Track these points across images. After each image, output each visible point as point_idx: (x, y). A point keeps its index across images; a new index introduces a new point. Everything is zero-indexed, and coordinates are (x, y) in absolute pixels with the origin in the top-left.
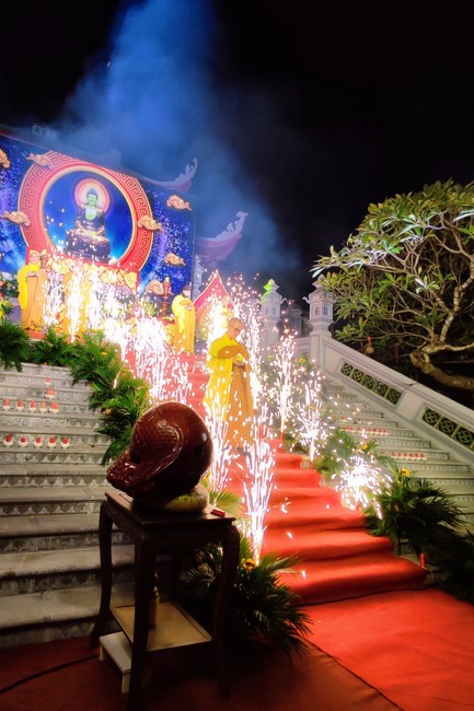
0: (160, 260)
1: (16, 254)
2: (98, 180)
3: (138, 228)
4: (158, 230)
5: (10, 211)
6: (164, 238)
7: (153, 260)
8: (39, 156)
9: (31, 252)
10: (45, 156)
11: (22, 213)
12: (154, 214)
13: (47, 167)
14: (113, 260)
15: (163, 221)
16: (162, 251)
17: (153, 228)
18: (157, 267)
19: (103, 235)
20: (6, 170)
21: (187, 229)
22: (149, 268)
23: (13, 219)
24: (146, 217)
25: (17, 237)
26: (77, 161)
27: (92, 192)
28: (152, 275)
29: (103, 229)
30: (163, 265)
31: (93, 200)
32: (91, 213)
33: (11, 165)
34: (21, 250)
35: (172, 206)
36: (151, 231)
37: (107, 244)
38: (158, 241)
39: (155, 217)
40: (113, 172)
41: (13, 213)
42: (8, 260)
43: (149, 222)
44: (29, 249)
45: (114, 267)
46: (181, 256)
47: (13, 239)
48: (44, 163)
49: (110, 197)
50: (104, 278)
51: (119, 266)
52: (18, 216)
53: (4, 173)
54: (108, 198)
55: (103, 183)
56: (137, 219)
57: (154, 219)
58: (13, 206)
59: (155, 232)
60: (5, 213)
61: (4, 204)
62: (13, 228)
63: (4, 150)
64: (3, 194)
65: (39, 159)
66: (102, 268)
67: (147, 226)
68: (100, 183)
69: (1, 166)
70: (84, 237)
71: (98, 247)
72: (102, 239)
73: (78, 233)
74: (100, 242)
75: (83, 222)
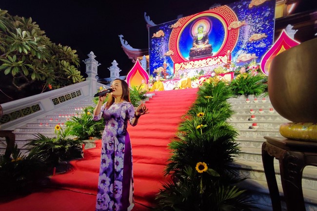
0: (245, 41)
1: (170, 67)
2: (203, 19)
3: (228, 31)
4: (243, 25)
5: (166, 52)
6: (248, 28)
7: (241, 43)
8: (175, 24)
10: (177, 23)
11: (170, 51)
12: (239, 18)
13: (179, 26)
14: (214, 53)
15: (246, 18)
16: (247, 35)
17: (239, 26)
18: (243, 46)
19: (208, 44)
20: (163, 37)
22: (238, 48)
23: (167, 55)
24: (234, 22)
25: (169, 61)
26: (192, 16)
27: (201, 26)
28: (240, 52)
29: (207, 41)
30: (248, 43)
31: (201, 30)
32: (200, 36)
33: (165, 34)
34: (171, 65)
35: (254, 6)
36: (238, 28)
37: (211, 47)
38: (243, 32)
39: (240, 19)
40: (211, 10)
41: (168, 52)
42: (168, 71)
43: (236, 24)
44: (174, 64)
45: (215, 57)
46: (263, 32)
48: (177, 26)
49: (210, 23)
50: (210, 64)
51: (217, 56)
52: (170, 53)
53: (163, 38)
54: (209, 24)
55: (206, 19)
56: (228, 26)
57: (239, 20)
58: (167, 49)
59: (240, 27)
60: (164, 54)
61: (164, 51)
62: (168, 58)
63: (163, 30)
64: (163, 47)
65: (175, 25)
66: (209, 59)
67: (235, 27)
68: (204, 20)
69: (161, 36)
70: (198, 49)
71: (205, 51)
72: (207, 46)
73: (194, 48)
74: (206, 48)
75: (197, 42)
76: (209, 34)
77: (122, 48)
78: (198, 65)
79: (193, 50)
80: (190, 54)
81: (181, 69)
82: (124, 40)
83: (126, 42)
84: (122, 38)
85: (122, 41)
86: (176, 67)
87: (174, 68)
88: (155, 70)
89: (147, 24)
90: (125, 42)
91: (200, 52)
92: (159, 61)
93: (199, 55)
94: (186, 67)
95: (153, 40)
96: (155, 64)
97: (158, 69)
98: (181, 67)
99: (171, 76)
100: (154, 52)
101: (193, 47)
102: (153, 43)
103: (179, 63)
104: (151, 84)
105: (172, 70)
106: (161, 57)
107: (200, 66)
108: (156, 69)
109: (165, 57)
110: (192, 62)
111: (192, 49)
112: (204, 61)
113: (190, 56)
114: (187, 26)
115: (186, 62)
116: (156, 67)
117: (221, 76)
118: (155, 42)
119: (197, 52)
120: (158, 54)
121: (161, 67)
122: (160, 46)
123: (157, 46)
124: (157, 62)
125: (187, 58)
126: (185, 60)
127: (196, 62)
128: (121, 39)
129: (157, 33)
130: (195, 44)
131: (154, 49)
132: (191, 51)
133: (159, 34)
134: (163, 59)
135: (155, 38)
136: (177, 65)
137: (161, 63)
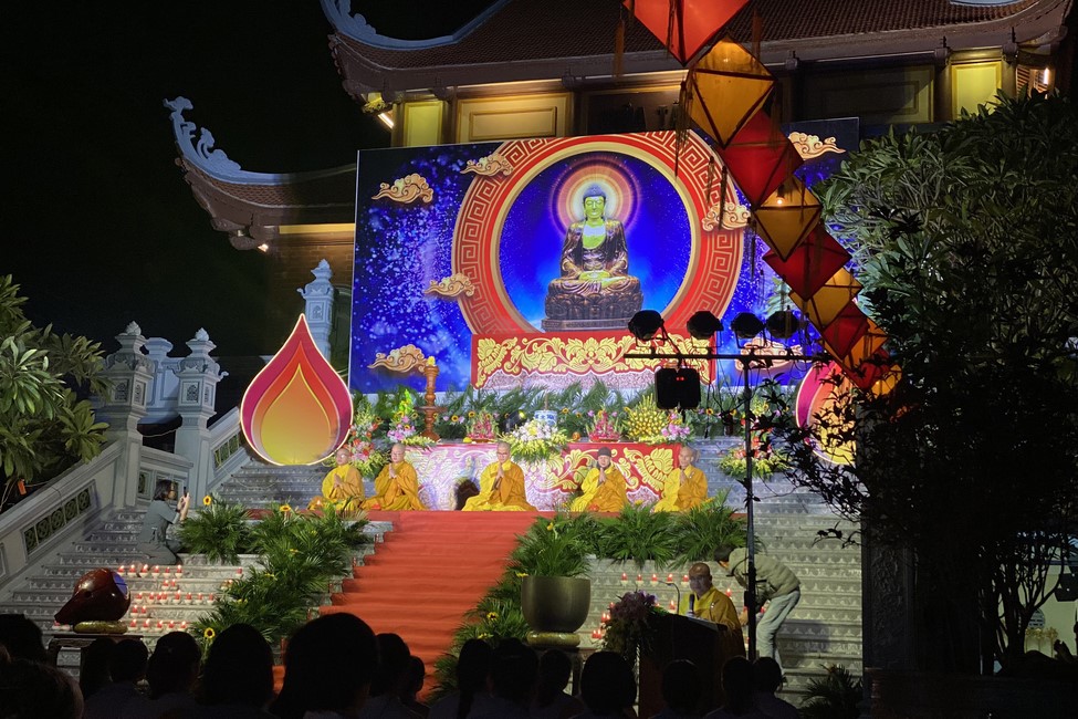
1: (454, 354)
2: (606, 163)
3: (704, 234)
5: (438, 278)
7: (749, 294)
8: (483, 161)
9: (481, 341)
10: (495, 156)
11: (459, 277)
13: (501, 173)
17: (742, 223)
19: (625, 272)
20: (427, 206)
23: (444, 292)
24: (723, 205)
25: (453, 323)
26: (559, 140)
27: (595, 192)
29: (622, 259)
31: (596, 207)
32: (593, 236)
33: (435, 195)
34: (462, 345)
36: (738, 230)
37: (635, 288)
38: (756, 249)
39: (746, 198)
40: (635, 136)
41: (446, 281)
43: (732, 214)
44: (476, 340)
47: (447, 327)
48: (495, 169)
49: (633, 188)
52: (452, 285)
53: (424, 213)
54: (629, 192)
55: (615, 166)
56: (701, 215)
57: (742, 202)
58: (443, 268)
60: (431, 286)
61: (428, 272)
62: (447, 307)
63: (424, 173)
64: (427, 253)
65: (484, 165)
67: (728, 223)
68: (608, 169)
69: (419, 202)
70: (582, 287)
71: (614, 300)
72: (621, 280)
73: (567, 282)
74: (617, 287)
75: (580, 256)
76: (627, 232)
77: (181, 172)
78: (581, 356)
79: (562, 290)
80: (548, 302)
81: (507, 364)
82: (192, 126)
83: (207, 138)
84: (185, 113)
85: (183, 134)
86: (481, 355)
87: (475, 361)
88: (380, 356)
89: (332, 30)
90: (197, 135)
91: (595, 301)
92: (400, 317)
93: (584, 314)
94: (528, 360)
95: (378, 214)
96: (379, 329)
97: (395, 353)
98: (508, 357)
99: (459, 395)
100: (378, 265)
101: (564, 274)
102: (376, 224)
103: (499, 341)
104: (364, 445)
105: (464, 369)
106: (414, 300)
107: (591, 362)
108: (387, 352)
109: (430, 302)
110: (556, 342)
111: (556, 282)
112: (609, 345)
113: (548, 312)
114: (537, 178)
115: (530, 337)
116: (387, 344)
117: (639, 453)
118: (384, 222)
119: (577, 301)
120: (397, 282)
121: (410, 348)
122: (411, 245)
123: (393, 241)
124: (391, 321)
125: (537, 323)
126: (527, 330)
127: (574, 345)
128: (177, 118)
129: (399, 183)
130: (569, 262)
131: (382, 257)
132: (554, 290)
133: (408, 188)
134: (421, 310)
135: (388, 205)
136: (486, 347)
137: (411, 328)
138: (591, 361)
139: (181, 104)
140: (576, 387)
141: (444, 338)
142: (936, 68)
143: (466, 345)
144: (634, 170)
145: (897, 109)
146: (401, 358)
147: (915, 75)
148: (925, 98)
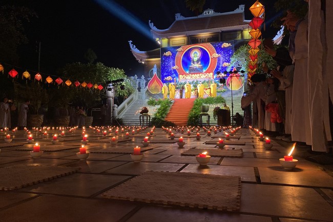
0: (221, 66)
3: (212, 58)
4: (219, 56)
6: (222, 58)
7: (218, 67)
10: (181, 48)
12: (217, 52)
14: (204, 71)
15: (221, 53)
16: (221, 63)
21: (230, 53)
24: (214, 54)
25: (176, 73)
26: (190, 45)
27: (196, 53)
29: (200, 62)
30: (222, 67)
31: (196, 55)
32: (196, 59)
33: (172, 54)
35: (224, 47)
37: (202, 67)
38: (219, 60)
40: (201, 44)
43: (216, 55)
44: (179, 75)
48: (181, 50)
49: (201, 52)
50: (202, 77)
51: (206, 72)
52: (175, 67)
53: (171, 57)
56: (211, 55)
58: (174, 65)
59: (218, 58)
60: (172, 67)
61: (172, 65)
62: (175, 71)
63: (170, 51)
64: (171, 63)
65: (179, 50)
66: (201, 74)
67: (215, 57)
68: (197, 49)
69: (170, 55)
70: (194, 67)
72: (200, 65)
73: (192, 66)
74: (199, 67)
75: (194, 62)
76: (200, 58)
77: (131, 51)
78: (194, 77)
80: (189, 69)
81: (184, 79)
82: (132, 45)
83: (135, 46)
88: (165, 78)
89: (151, 29)
93: (195, 70)
94: (187, 78)
96: (165, 74)
98: (184, 77)
100: (164, 65)
105: (178, 79)
110: (191, 75)
111: (190, 66)
112: (198, 75)
114: (187, 51)
115: (187, 74)
116: (166, 76)
118: (165, 59)
119: (193, 69)
120: (167, 67)
121: (170, 76)
122: (169, 62)
123: (166, 61)
124: (167, 73)
125: (188, 72)
127: (193, 75)
128: (130, 44)
130: (192, 63)
133: (168, 54)
134: (171, 71)
135: (165, 56)
136: (181, 76)
137: (169, 74)
138: (196, 77)
139: (131, 42)
140: (194, 81)
141: (174, 75)
142: (242, 31)
143: (177, 76)
144: (201, 49)
145: (236, 38)
146: (169, 78)
147: (238, 32)
148: (240, 36)
